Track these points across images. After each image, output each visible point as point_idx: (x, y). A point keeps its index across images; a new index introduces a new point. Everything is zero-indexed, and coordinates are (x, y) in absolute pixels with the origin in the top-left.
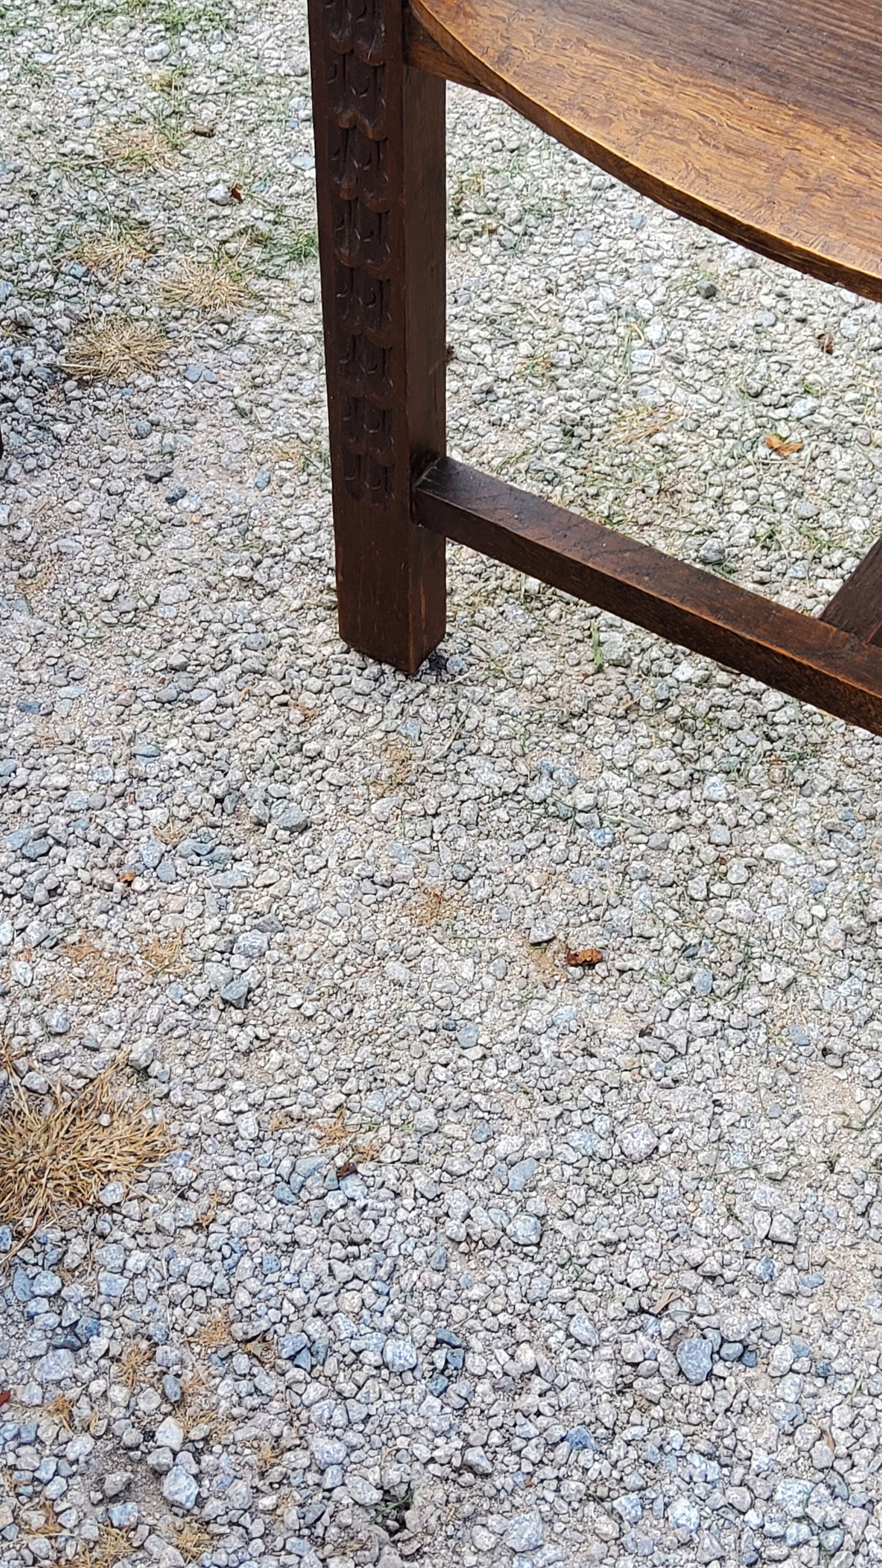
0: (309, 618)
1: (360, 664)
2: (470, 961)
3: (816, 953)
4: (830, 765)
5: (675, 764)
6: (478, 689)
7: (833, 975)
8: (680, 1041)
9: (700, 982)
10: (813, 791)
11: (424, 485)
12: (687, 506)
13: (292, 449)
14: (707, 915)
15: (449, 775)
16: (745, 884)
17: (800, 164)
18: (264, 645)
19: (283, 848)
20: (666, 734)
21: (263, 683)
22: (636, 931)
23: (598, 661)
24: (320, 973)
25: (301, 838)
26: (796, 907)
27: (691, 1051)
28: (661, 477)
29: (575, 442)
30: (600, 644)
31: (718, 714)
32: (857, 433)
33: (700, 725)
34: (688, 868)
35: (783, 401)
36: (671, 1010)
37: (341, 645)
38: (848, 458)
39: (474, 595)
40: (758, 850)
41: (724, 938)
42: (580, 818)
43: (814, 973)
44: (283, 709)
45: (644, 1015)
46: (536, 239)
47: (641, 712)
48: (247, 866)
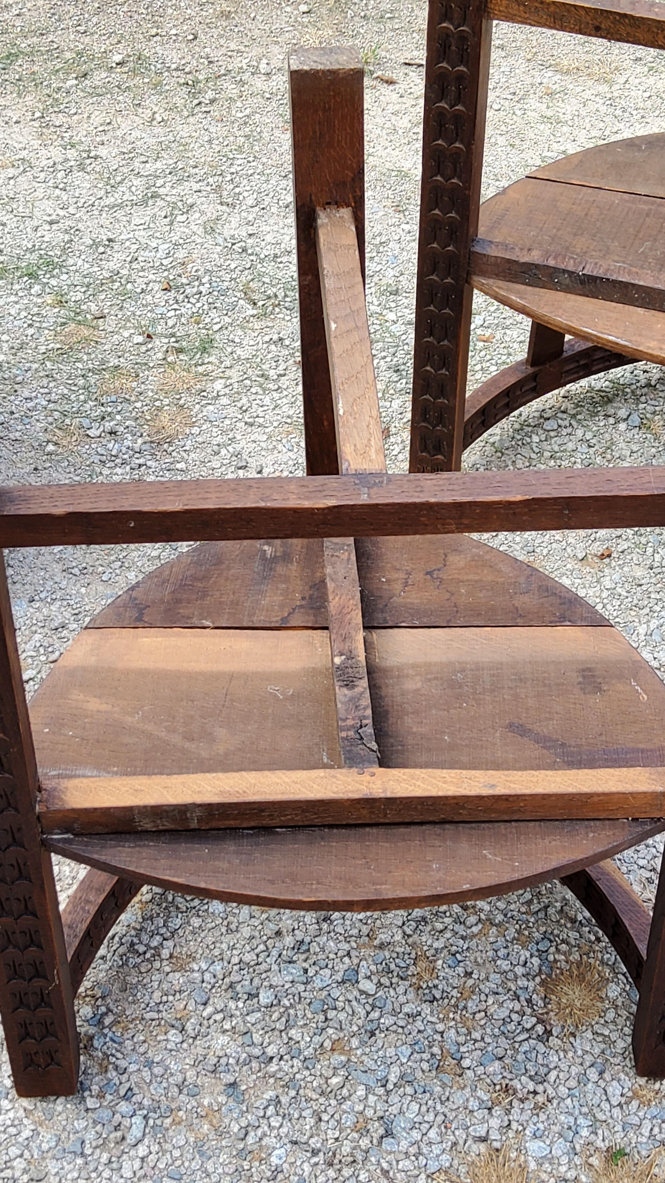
45: (644, 563)
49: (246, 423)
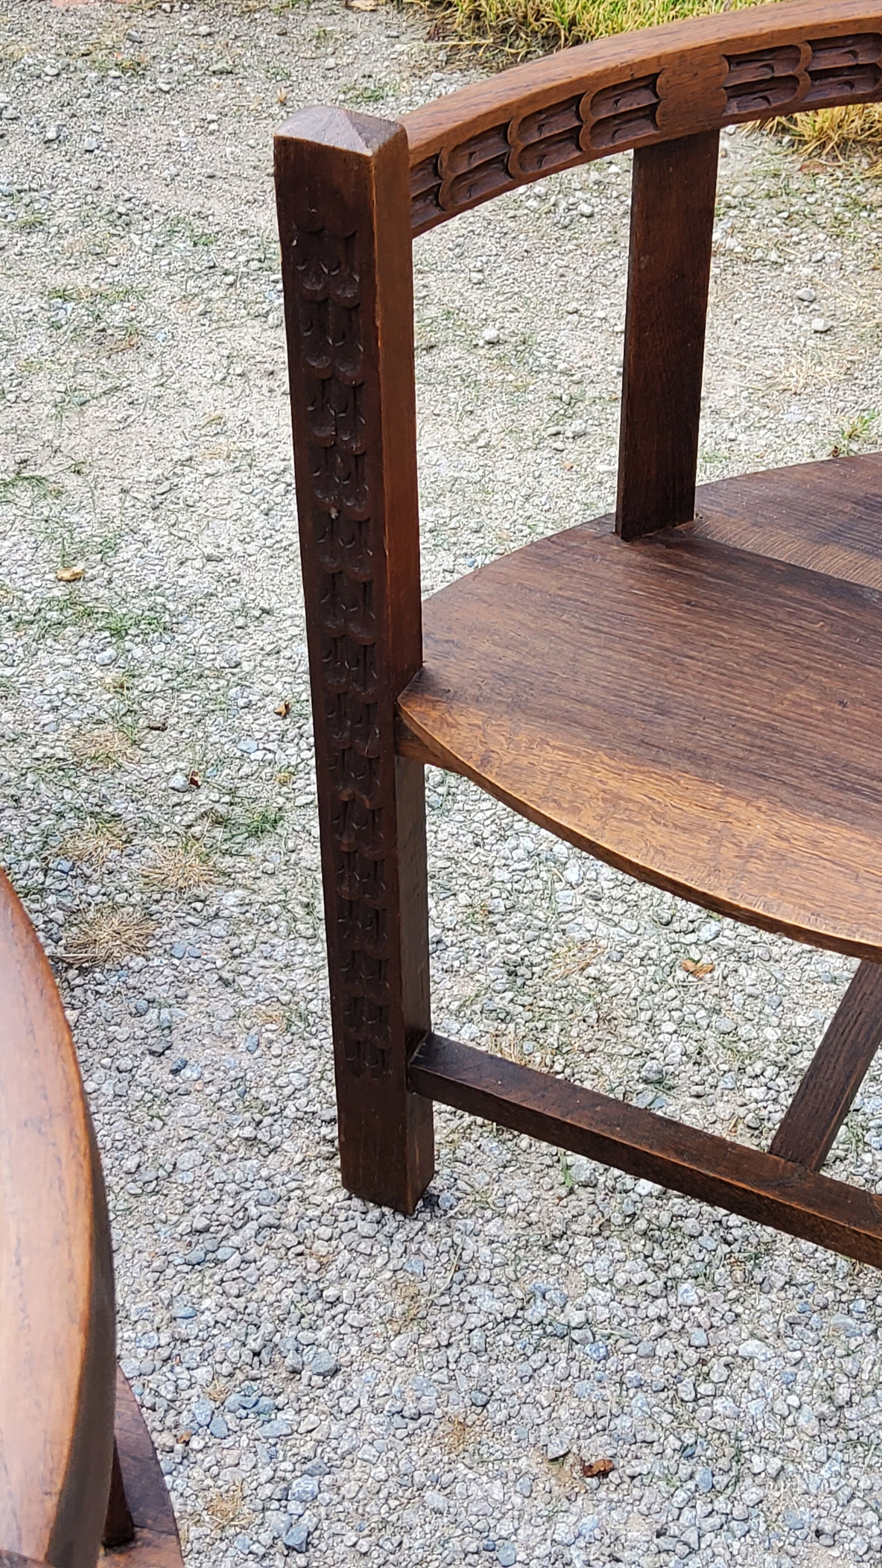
0: (312, 1170)
1: (362, 1209)
2: (498, 1483)
3: (796, 1440)
4: (782, 1262)
5: (650, 1275)
6: (468, 1221)
7: (814, 1460)
8: (691, 1537)
9: (702, 1480)
10: (771, 1287)
11: (417, 1061)
12: (624, 1031)
13: (276, 1011)
14: (698, 1414)
15: (455, 1306)
16: (726, 1382)
17: (734, 835)
18: (275, 1200)
19: (319, 1392)
20: (638, 1246)
21: (279, 1236)
22: (639, 1437)
23: (569, 1183)
24: (368, 1509)
25: (334, 1382)
26: (774, 1399)
27: (703, 1546)
28: (597, 1007)
29: (520, 981)
30: (568, 1167)
31: (679, 1223)
32: (758, 951)
33: (666, 1236)
34: (675, 1372)
35: (691, 927)
36: (681, 1509)
37: (343, 1193)
38: (754, 975)
39: (453, 1132)
40: (733, 1349)
41: (716, 1436)
42: (576, 1335)
43: (797, 1460)
44: (300, 1258)
45: (656, 1516)
46: (459, 798)
47: (613, 1228)
48: (289, 1415)
49: (220, 978)
